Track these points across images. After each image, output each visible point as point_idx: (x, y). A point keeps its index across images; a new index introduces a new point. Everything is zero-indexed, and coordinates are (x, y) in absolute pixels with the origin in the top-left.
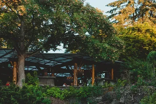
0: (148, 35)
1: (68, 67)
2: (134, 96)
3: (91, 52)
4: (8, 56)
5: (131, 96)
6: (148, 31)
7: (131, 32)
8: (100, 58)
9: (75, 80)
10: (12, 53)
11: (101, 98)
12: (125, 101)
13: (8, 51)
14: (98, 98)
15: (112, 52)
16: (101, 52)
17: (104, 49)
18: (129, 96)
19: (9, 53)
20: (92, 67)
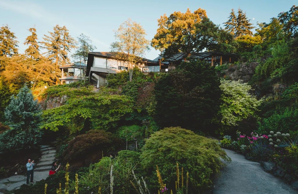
0: (249, 40)
1: (208, 59)
2: (247, 67)
3: (222, 49)
4: (182, 56)
5: (246, 67)
6: (248, 38)
7: (240, 39)
8: (227, 51)
9: (212, 63)
10: (184, 54)
11: (227, 70)
12: (242, 70)
13: (182, 54)
14: (226, 70)
15: (233, 48)
16: (227, 49)
17: (229, 47)
18: (245, 68)
19: (183, 55)
20: (220, 58)
